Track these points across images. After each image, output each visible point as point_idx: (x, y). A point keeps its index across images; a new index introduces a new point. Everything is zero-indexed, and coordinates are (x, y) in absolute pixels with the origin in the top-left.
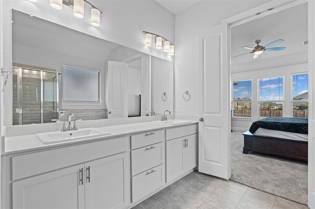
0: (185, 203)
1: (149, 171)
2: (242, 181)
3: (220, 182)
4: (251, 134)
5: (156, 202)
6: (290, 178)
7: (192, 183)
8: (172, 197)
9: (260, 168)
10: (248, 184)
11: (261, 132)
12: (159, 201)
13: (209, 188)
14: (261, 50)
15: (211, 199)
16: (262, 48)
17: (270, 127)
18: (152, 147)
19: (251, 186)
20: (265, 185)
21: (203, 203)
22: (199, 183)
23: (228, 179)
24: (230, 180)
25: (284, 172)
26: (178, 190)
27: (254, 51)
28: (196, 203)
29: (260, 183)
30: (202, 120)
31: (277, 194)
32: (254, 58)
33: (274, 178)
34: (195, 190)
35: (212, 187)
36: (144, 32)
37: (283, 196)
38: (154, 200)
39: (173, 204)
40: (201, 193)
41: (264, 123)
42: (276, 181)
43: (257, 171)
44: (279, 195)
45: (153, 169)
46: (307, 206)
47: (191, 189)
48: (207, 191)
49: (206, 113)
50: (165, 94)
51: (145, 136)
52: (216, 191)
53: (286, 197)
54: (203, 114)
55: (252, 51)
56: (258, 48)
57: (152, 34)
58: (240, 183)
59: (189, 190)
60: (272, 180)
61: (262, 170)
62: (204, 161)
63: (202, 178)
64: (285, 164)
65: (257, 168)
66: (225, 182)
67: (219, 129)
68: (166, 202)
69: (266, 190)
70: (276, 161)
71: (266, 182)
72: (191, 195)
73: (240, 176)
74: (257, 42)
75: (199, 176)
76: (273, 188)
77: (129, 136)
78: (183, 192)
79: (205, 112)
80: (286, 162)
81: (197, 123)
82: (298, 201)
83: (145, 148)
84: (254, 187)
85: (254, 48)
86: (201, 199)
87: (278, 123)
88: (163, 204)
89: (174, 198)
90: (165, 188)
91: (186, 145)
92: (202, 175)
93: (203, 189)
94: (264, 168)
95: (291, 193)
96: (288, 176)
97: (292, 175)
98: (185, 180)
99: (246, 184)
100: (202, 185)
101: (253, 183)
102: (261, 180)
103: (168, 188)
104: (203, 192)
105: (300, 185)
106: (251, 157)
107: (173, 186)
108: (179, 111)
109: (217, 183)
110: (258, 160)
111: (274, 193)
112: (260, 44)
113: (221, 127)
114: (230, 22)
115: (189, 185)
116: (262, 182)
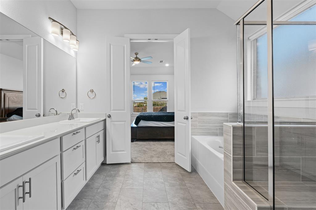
0: (109, 190)
1: (75, 172)
2: (139, 161)
3: (126, 166)
4: (136, 126)
5: (83, 201)
6: (162, 151)
7: (105, 174)
8: (96, 191)
9: (145, 149)
10: (144, 162)
11: (143, 123)
12: (85, 199)
13: (121, 173)
14: (138, 61)
15: (126, 179)
16: (139, 60)
17: (147, 119)
18: (77, 146)
19: (146, 162)
20: (153, 159)
21: (123, 184)
22: (111, 172)
23: (130, 163)
24: (132, 162)
25: (158, 148)
26: (97, 184)
27: (134, 60)
28: (118, 186)
29: (149, 159)
30: (109, 116)
31: (160, 162)
32: (133, 65)
33: (155, 153)
34: (111, 178)
35: (122, 171)
36: (50, 18)
37: (163, 162)
38: (80, 200)
39: (100, 195)
40: (117, 179)
41: (144, 117)
42: (157, 154)
43: (144, 152)
44: (161, 162)
45: (79, 169)
46: (175, 163)
47: (108, 179)
48: (120, 175)
49: (114, 110)
50: (63, 91)
51: (72, 135)
52: (127, 173)
53: (165, 162)
54: (111, 111)
55: (133, 60)
56: (137, 59)
57: (60, 24)
58: (138, 162)
59: (106, 180)
60: (155, 155)
61: (146, 150)
62: (111, 153)
63: (112, 168)
64: (156, 143)
65: (144, 150)
66: (129, 165)
67: (123, 123)
68: (93, 196)
69: (155, 161)
70: (152, 143)
71: (152, 157)
72: (111, 182)
73: (137, 158)
74: (136, 54)
75: (108, 167)
76: (157, 159)
77: (59, 137)
78: (102, 183)
79: (112, 109)
80: (157, 142)
81: (105, 120)
82: (170, 162)
83: (72, 148)
84: (147, 162)
85: (135, 58)
86: (120, 182)
87: (152, 116)
88: (91, 199)
89: (97, 191)
90: (84, 187)
91: (99, 141)
92: (110, 166)
93: (117, 175)
94: (147, 149)
95: (166, 159)
96: (161, 150)
97: (162, 149)
98: (98, 175)
99: (142, 162)
100: (115, 172)
101: (146, 160)
102: (149, 157)
103: (87, 186)
104: (118, 177)
105: (168, 153)
106: (137, 144)
107: (91, 183)
108: (83, 109)
109: (124, 168)
110: (141, 145)
111: (158, 162)
112: (138, 56)
113: (125, 121)
114: (132, 38)
115: (104, 177)
116: (151, 157)
